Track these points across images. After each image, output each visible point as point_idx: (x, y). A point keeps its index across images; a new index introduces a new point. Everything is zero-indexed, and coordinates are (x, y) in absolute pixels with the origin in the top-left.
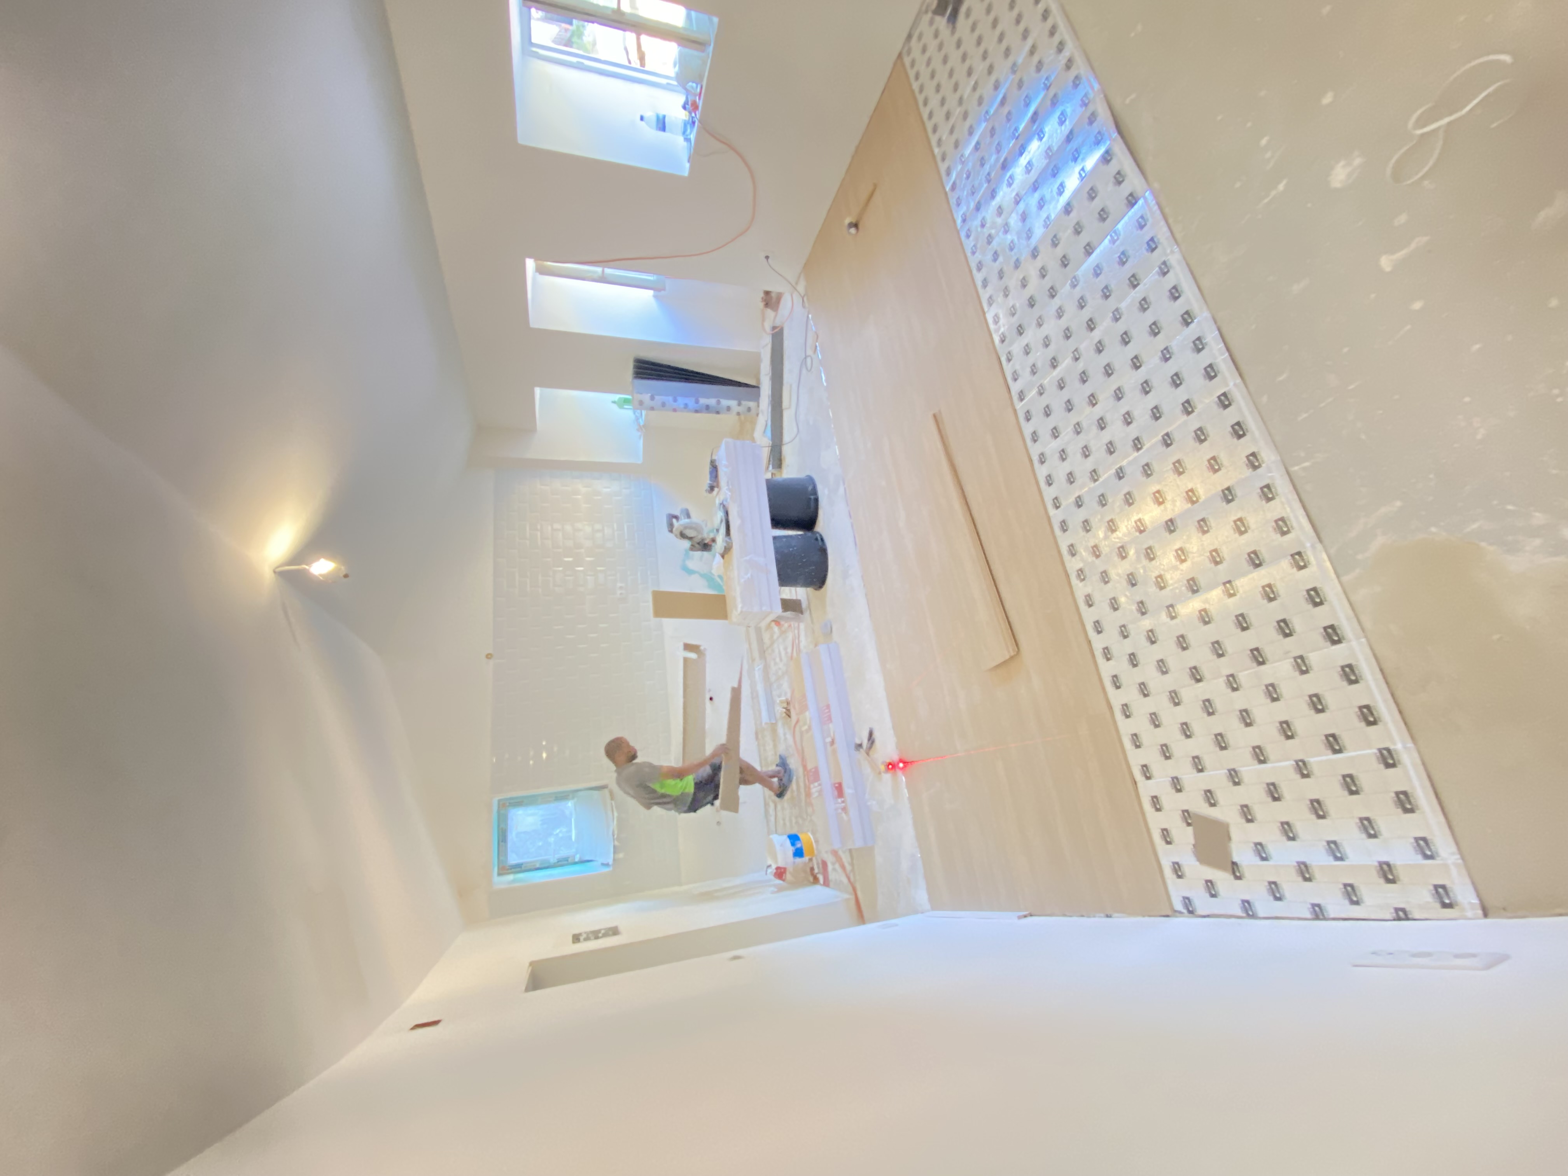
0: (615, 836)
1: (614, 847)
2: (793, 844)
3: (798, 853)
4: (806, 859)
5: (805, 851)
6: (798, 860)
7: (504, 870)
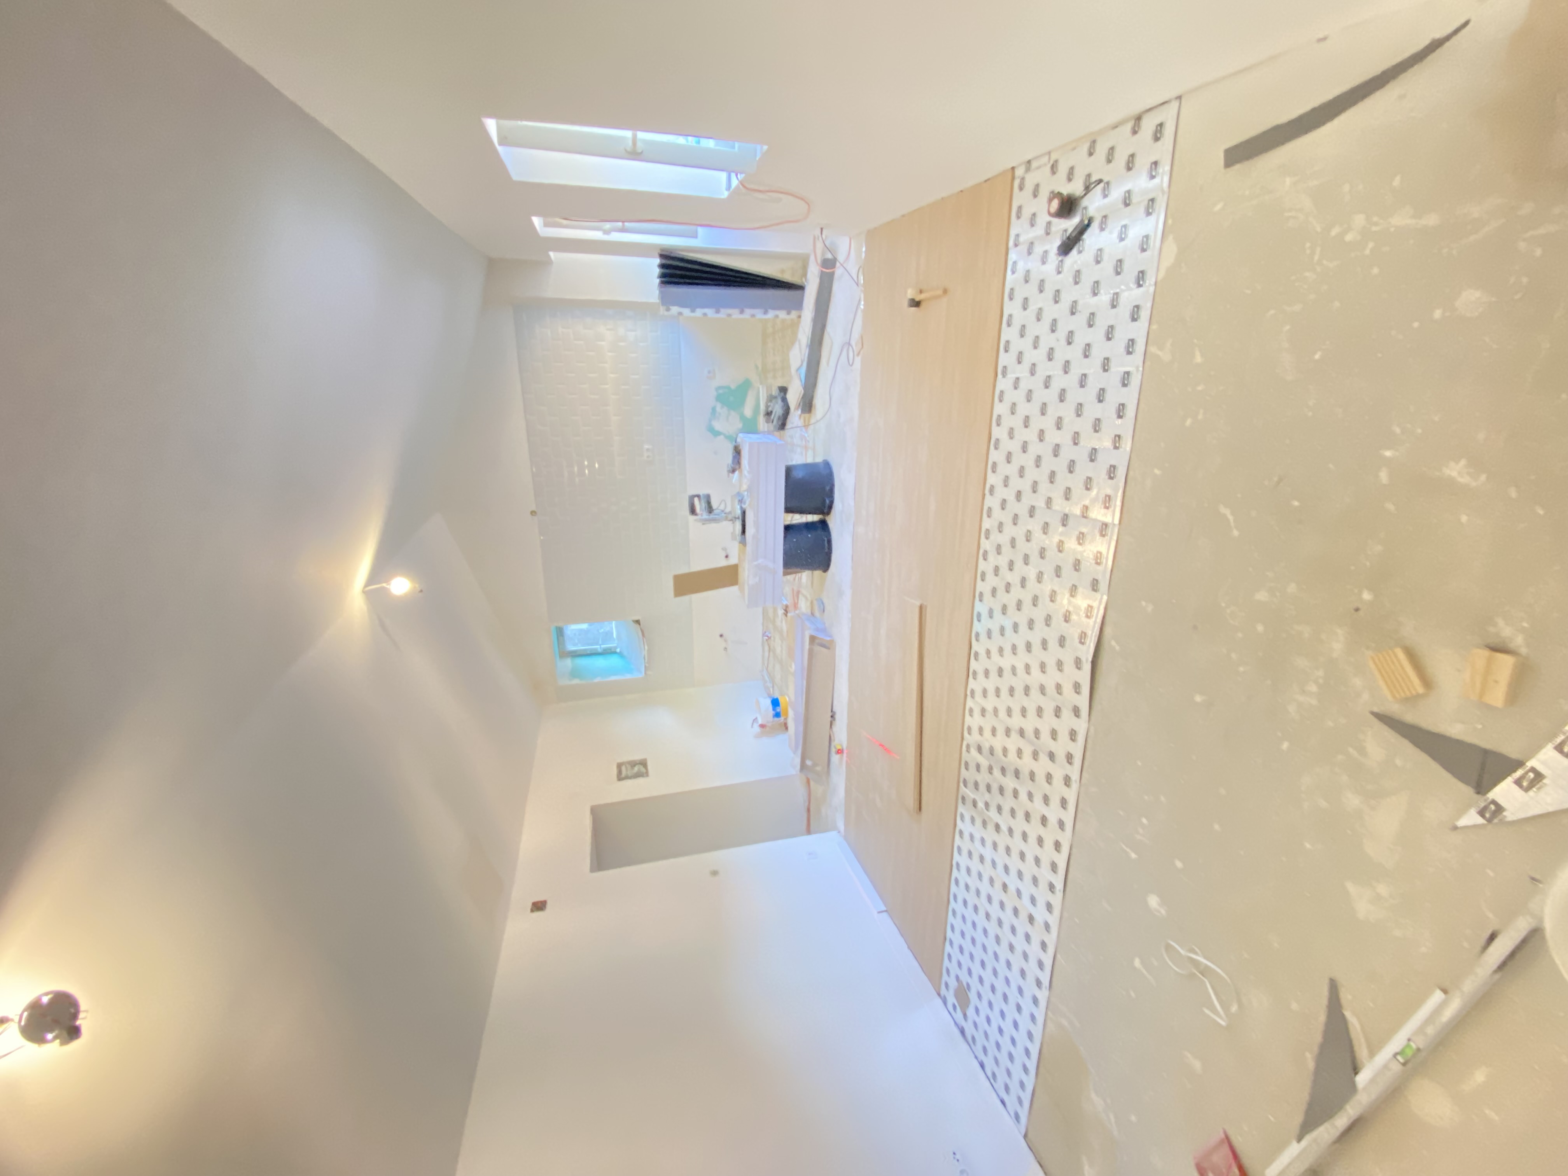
0: (646, 661)
1: (645, 666)
2: (774, 709)
3: (777, 715)
4: (782, 719)
5: (781, 714)
6: (776, 719)
7: (565, 654)
